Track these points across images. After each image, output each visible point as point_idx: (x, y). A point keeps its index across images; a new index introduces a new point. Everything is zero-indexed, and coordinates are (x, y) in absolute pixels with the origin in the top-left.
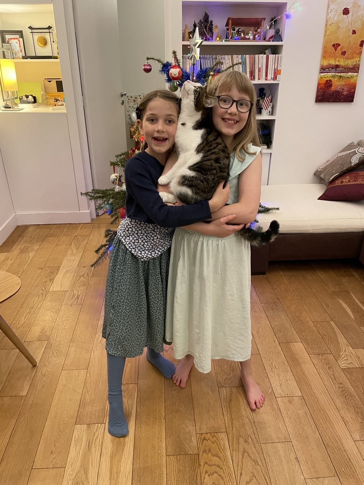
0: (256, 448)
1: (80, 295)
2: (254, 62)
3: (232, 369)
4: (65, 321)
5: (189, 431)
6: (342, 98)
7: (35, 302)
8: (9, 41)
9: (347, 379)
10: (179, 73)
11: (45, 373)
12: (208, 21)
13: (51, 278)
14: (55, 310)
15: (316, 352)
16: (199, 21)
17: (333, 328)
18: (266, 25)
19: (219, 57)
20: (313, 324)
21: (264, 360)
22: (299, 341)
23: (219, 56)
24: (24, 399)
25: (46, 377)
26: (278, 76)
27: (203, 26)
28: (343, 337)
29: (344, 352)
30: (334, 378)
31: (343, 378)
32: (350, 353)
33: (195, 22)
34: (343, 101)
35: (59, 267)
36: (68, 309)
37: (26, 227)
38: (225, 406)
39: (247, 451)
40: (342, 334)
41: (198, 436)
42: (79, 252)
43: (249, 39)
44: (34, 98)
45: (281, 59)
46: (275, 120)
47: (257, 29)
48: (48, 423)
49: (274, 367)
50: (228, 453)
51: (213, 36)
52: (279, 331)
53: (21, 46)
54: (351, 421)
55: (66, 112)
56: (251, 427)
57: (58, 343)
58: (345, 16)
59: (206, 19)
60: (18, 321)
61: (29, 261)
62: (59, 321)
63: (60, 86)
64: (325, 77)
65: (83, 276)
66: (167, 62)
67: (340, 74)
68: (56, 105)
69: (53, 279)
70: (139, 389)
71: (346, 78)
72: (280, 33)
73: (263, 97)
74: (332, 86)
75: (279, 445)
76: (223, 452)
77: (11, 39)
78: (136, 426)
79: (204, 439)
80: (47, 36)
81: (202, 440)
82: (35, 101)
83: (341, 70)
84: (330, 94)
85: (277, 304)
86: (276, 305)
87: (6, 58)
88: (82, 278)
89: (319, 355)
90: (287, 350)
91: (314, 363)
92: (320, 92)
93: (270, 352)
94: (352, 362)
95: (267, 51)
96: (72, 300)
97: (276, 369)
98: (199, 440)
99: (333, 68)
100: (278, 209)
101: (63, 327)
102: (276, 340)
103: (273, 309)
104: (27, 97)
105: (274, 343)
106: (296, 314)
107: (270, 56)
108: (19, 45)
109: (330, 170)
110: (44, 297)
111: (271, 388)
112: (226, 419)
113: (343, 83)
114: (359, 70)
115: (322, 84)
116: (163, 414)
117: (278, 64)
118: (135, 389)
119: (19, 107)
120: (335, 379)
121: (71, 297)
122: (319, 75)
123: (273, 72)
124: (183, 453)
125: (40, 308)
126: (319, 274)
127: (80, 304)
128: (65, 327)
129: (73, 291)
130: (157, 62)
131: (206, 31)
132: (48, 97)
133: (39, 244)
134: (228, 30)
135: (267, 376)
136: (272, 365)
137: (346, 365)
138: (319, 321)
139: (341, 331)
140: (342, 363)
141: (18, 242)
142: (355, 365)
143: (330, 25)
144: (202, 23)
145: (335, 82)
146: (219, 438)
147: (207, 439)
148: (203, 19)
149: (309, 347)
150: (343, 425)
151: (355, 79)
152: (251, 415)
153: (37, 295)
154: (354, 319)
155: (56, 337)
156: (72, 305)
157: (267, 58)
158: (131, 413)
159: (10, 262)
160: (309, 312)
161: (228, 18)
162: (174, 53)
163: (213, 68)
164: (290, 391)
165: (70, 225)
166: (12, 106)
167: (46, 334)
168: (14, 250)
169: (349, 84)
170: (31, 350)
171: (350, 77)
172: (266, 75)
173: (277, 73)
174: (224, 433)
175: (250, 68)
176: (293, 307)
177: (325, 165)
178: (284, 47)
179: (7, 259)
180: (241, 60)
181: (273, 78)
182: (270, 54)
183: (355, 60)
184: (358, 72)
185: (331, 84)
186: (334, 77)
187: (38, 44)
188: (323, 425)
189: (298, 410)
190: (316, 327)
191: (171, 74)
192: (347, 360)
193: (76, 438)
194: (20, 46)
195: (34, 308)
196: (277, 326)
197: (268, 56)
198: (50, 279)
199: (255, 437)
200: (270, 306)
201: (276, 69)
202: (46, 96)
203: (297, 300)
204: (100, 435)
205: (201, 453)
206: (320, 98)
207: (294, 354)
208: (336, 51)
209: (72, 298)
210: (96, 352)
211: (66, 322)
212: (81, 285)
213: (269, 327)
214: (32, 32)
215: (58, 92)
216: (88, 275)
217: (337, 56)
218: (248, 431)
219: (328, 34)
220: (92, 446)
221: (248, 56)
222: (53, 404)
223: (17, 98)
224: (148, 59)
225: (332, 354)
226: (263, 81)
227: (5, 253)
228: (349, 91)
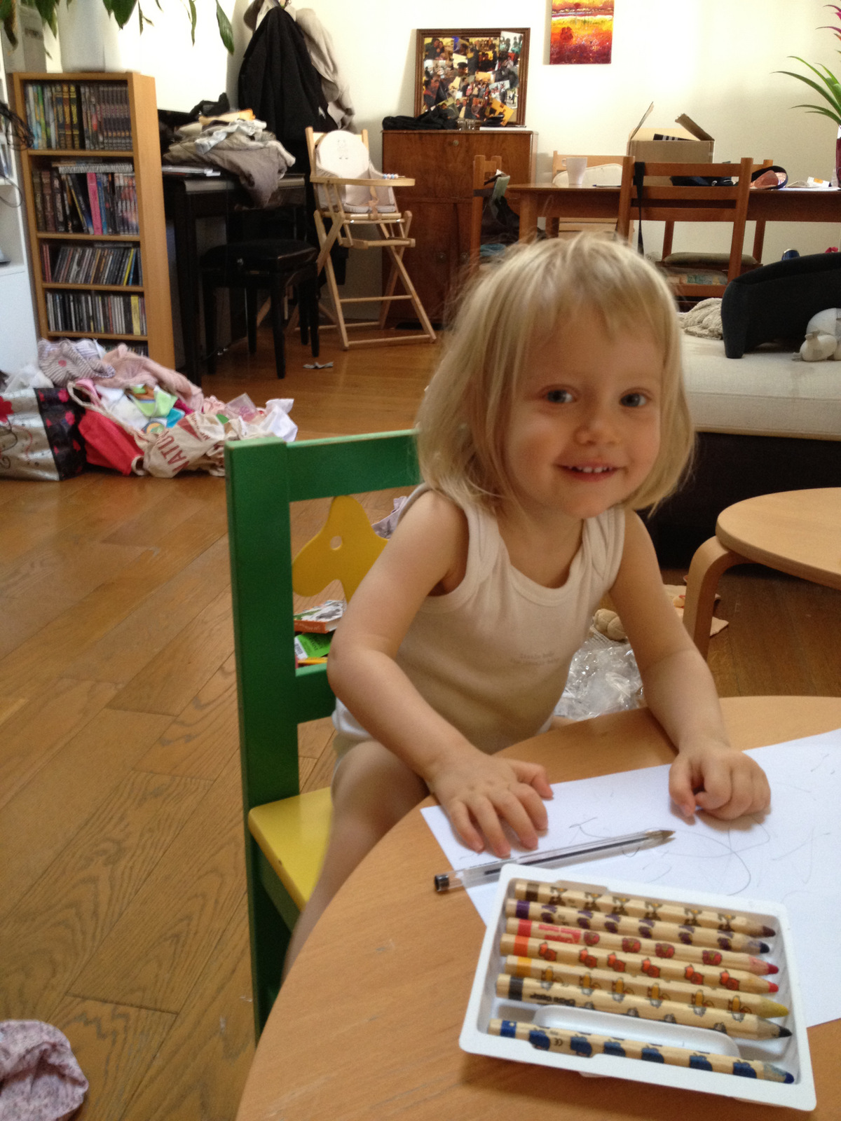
6: (590, 57)
34: (594, 61)
64: (559, 24)
67: (583, 18)
71: (593, 24)
74: (572, 37)
83: (584, 11)
84: (570, 49)
92: (555, 47)
99: (570, 9)
113: (590, 32)
114: (613, 10)
115: (556, 34)
122: (550, 20)
145: (578, 31)
151: (609, 24)
169: (600, 34)
171: (600, 22)
184: (612, 14)
185: (571, 34)
186: (574, 22)
206: (555, 56)
228: (601, 44)
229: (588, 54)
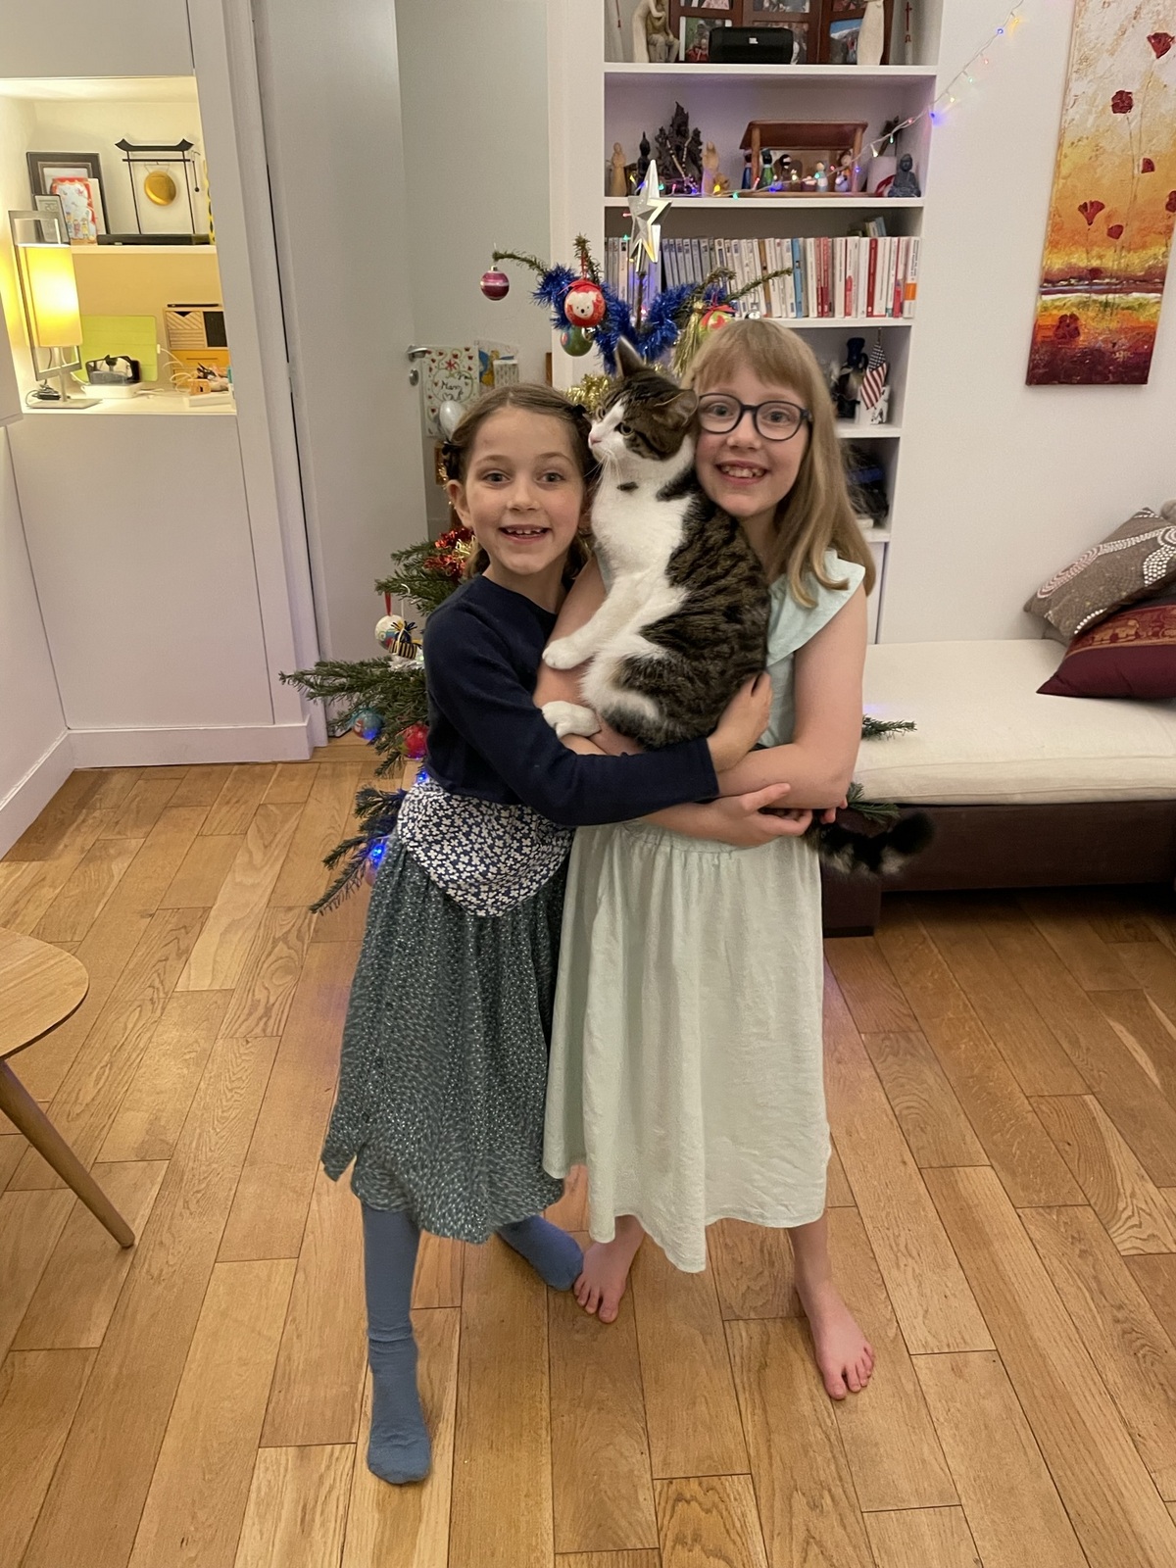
0: (849, 1529)
1: (273, 1005)
2: (830, 262)
3: (767, 1258)
4: (227, 1091)
5: (631, 1471)
6: (1110, 372)
7: (130, 1026)
8: (56, 187)
9: (1140, 1292)
10: (596, 306)
11: (162, 1271)
12: (686, 131)
13: (182, 947)
14: (193, 1055)
15: (1039, 1200)
16: (658, 133)
17: (1094, 1118)
18: (868, 146)
19: (720, 244)
20: (1026, 1102)
21: (869, 1227)
22: (984, 1163)
23: (722, 240)
24: (92, 1358)
25: (163, 1284)
26: (907, 304)
27: (671, 149)
28: (1124, 1146)
29: (1129, 1200)
30: (1099, 1289)
31: (1128, 1288)
32: (1149, 1201)
33: (647, 137)
34: (1115, 380)
35: (207, 910)
36: (236, 1051)
37: (102, 775)
38: (746, 1386)
39: (818, 1539)
40: (1120, 1138)
41: (658, 1490)
42: (273, 858)
43: (815, 188)
44: (135, 366)
45: (916, 252)
46: (897, 439)
47: (842, 156)
48: (169, 1443)
49: (902, 1248)
50: (757, 1544)
51: (701, 179)
52: (918, 1129)
53: (94, 204)
54: (1153, 1434)
55: (234, 411)
56: (829, 1455)
57: (204, 1168)
58: (1120, 116)
59: (679, 126)
60: (74, 1095)
61: (110, 891)
62: (205, 1094)
63: (215, 329)
64: (1056, 308)
65: (285, 938)
66: (558, 267)
67: (1103, 298)
68: (202, 390)
69: (188, 951)
70: (464, 1326)
71: (1123, 309)
72: (913, 170)
73: (861, 366)
74: (1079, 334)
75: (922, 1517)
76: (739, 1543)
77: (62, 180)
78: (457, 1453)
79: (680, 1498)
80: (177, 172)
81: (671, 1502)
82: (136, 376)
83: (1107, 284)
84: (1072, 357)
85: (912, 1036)
86: (909, 1040)
87: (47, 240)
88: (281, 944)
89: (1047, 1210)
90: (944, 1191)
91: (1032, 1236)
92: (1041, 352)
93: (889, 1199)
94: (1156, 1233)
95: (872, 226)
96: (249, 1021)
97: (910, 1260)
98: (663, 1504)
99: (1080, 279)
100: (910, 726)
101: (220, 1114)
102: (908, 1157)
103: (898, 1052)
104: (111, 362)
105: (902, 1168)
106: (972, 1069)
107: (881, 240)
108: (86, 201)
109: (1076, 597)
110: (159, 1012)
111: (896, 1324)
112: (750, 1429)
113: (1114, 325)
114: (1163, 283)
115: (1046, 328)
116: (546, 1414)
117: (906, 265)
118: (454, 1326)
119: (83, 392)
120: (1102, 1293)
121: (246, 1011)
122: (1037, 301)
123: (891, 292)
124: (611, 1547)
125: (145, 1049)
126: (1044, 934)
127: (275, 1034)
128: (225, 1114)
129: (250, 990)
130: (526, 266)
131: (681, 164)
132: (178, 362)
133: (144, 830)
134: (748, 159)
135: (880, 1282)
136: (897, 1245)
137: (1138, 1243)
138: (1046, 1094)
139: (1120, 1127)
140: (1125, 1236)
141: (75, 824)
142: (1165, 1245)
143: (1073, 143)
144: (667, 138)
145: (1090, 321)
146: (728, 1496)
147: (688, 1497)
148: (671, 126)
149: (1016, 1184)
150: (1126, 1448)
151: (1154, 310)
152: (829, 1416)
153: (137, 1003)
154: (1159, 1087)
155: (197, 1148)
156: (249, 1040)
157: (874, 248)
158: (441, 1409)
159: (48, 893)
160: (1016, 1063)
161: (751, 124)
162: (581, 243)
163: (703, 288)
164: (956, 1332)
165: (242, 767)
166: (64, 393)
167: (163, 1137)
168: (63, 851)
169: (1133, 329)
170: (114, 1192)
171: (1136, 305)
172: (870, 302)
173: (903, 293)
174: (742, 1476)
175: (819, 280)
176: (963, 1046)
177: (1059, 582)
178: (925, 216)
179: (39, 882)
180: (790, 254)
181: (890, 311)
182: (882, 236)
183: (1151, 252)
184: (1160, 291)
185: (1076, 329)
186: (1084, 305)
187: (149, 197)
188: (1065, 1449)
189: (984, 1398)
190: (1039, 1114)
191: (571, 307)
192: (1140, 1227)
193: (263, 1493)
194: (90, 205)
195: (125, 1050)
196: (912, 1110)
197: (876, 241)
198: (179, 949)
199: (844, 1492)
200: (887, 1043)
201: (901, 282)
202: (171, 359)
203: (976, 1024)
204: (338, 1484)
205: (669, 1544)
206: (1041, 371)
207: (970, 1208)
208: (1090, 224)
209: (250, 1014)
210: (325, 1199)
211: (229, 1095)
212: (277, 969)
213: (887, 1116)
214: (129, 160)
215: (209, 345)
216: (300, 938)
217: (1096, 243)
218: (821, 1472)
219: (1064, 171)
220: (313, 1521)
221: (811, 241)
222: (189, 1377)
223: (78, 367)
224: (497, 257)
225: (1090, 1205)
226: (859, 320)
227: (34, 863)
228: (1133, 349)
229: (1107, 367)
